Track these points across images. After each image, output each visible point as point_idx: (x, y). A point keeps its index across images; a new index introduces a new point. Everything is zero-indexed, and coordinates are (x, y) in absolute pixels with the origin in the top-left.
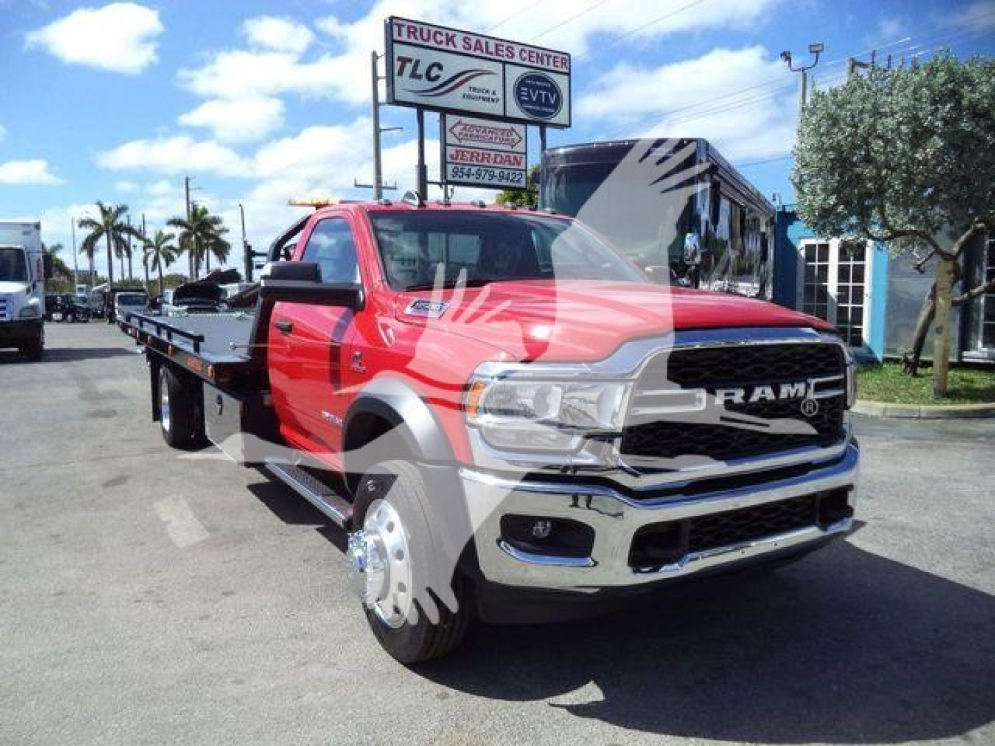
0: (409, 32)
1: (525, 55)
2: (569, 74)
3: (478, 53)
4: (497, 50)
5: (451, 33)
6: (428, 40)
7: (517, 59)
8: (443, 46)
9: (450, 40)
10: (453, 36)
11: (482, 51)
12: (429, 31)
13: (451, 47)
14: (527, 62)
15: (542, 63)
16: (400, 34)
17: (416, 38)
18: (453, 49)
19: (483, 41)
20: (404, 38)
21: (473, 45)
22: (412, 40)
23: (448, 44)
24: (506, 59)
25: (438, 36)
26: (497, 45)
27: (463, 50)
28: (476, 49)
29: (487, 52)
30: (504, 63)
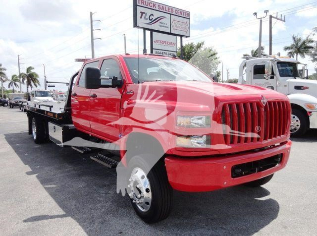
0: (142, 2)
1: (177, 12)
2: (189, 19)
3: (163, 11)
4: (168, 10)
5: (155, 3)
6: (147, 5)
7: (174, 13)
8: (152, 8)
9: (154, 5)
10: (155, 4)
11: (164, 10)
12: (148, 2)
13: (154, 8)
14: (177, 15)
15: (182, 14)
16: (139, 3)
17: (144, 4)
18: (155, 9)
19: (164, 6)
20: (140, 4)
21: (161, 7)
22: (143, 5)
23: (153, 7)
24: (171, 13)
25: (151, 4)
26: (168, 8)
27: (158, 10)
28: (162, 9)
29: (165, 10)
30: (170, 14)
